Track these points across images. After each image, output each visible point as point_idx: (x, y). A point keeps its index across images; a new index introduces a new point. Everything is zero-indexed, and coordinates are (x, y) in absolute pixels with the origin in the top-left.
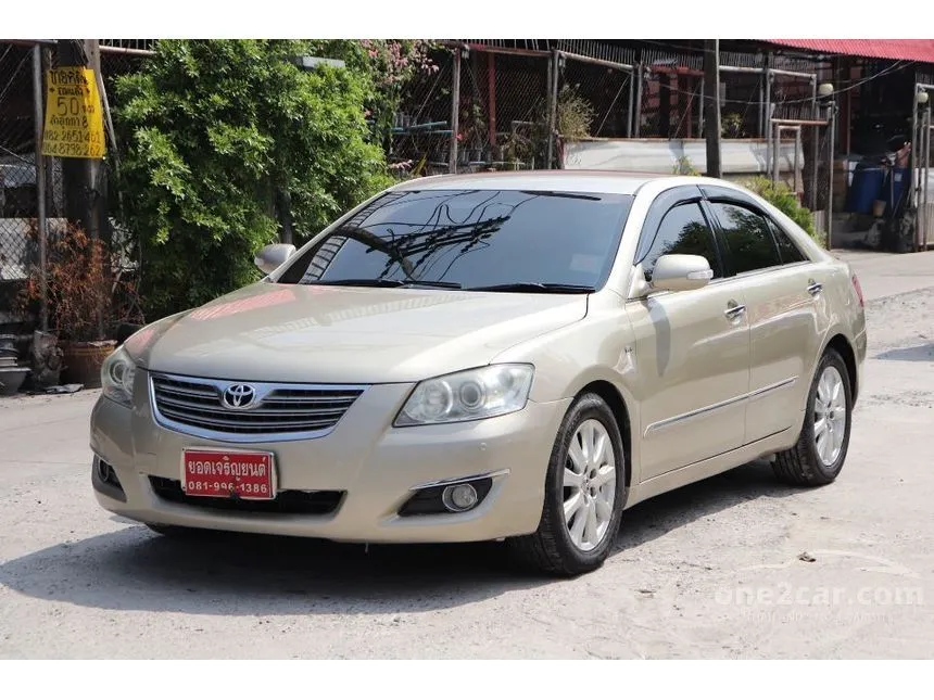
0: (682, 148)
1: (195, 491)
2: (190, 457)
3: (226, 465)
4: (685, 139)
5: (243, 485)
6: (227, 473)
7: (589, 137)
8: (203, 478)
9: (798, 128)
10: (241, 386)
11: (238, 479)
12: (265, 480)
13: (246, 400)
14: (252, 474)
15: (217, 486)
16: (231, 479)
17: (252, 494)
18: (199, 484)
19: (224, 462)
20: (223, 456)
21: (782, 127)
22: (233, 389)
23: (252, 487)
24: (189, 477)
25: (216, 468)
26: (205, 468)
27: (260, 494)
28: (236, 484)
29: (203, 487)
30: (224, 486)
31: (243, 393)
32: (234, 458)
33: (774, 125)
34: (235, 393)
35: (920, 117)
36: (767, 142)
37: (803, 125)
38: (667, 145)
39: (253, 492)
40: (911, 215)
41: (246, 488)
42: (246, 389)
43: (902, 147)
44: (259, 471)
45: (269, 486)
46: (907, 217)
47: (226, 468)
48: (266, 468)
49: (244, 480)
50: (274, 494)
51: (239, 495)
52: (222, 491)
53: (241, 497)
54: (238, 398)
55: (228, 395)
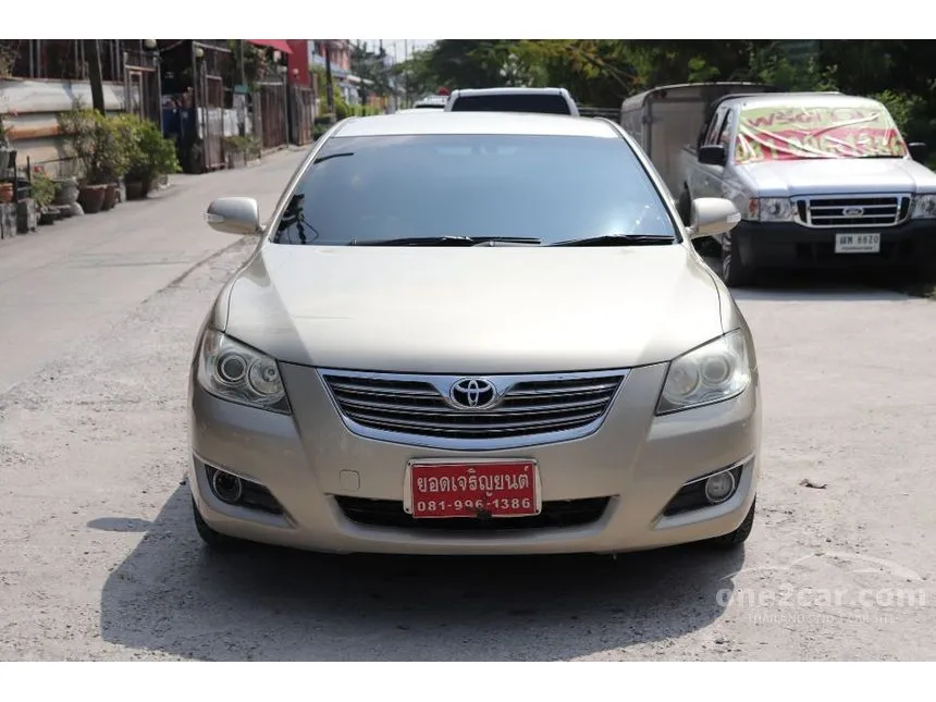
0: (70, 88)
1: (427, 512)
2: (419, 473)
3: (472, 479)
4: (72, 81)
5: (496, 502)
6: (474, 488)
7: (10, 77)
8: (437, 497)
9: (140, 73)
10: (473, 380)
11: (489, 495)
12: (529, 492)
13: (485, 397)
14: (510, 488)
15: (459, 505)
16: (480, 495)
17: (510, 510)
18: (432, 504)
19: (468, 475)
20: (466, 468)
21: (132, 73)
22: (465, 384)
23: (510, 503)
24: (418, 495)
25: (457, 483)
26: (445, 483)
27: (521, 510)
28: (486, 500)
29: (439, 507)
30: (469, 503)
31: (478, 390)
32: (482, 470)
33: (128, 70)
34: (469, 391)
35: (198, 69)
36: (124, 85)
37: (143, 72)
38: (61, 85)
39: (511, 508)
40: (198, 144)
41: (501, 504)
42: (482, 384)
43: (186, 90)
44: (523, 482)
45: (532, 501)
46: (195, 145)
47: (472, 482)
48: (531, 480)
49: (498, 494)
50: (539, 507)
51: (490, 512)
52: (466, 509)
53: (494, 516)
54: (473, 396)
55: (457, 393)
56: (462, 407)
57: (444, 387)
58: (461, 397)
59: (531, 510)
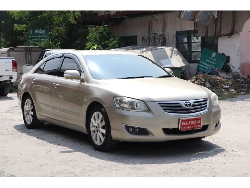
1: (184, 130)
2: (182, 121)
5: (195, 126)
6: (191, 124)
8: (185, 126)
10: (187, 101)
12: (200, 124)
13: (190, 105)
14: (197, 123)
15: (189, 127)
16: (192, 125)
17: (198, 128)
18: (184, 128)
20: (190, 119)
22: (186, 102)
24: (182, 126)
25: (189, 123)
26: (186, 123)
27: (199, 127)
28: (193, 126)
29: (186, 128)
30: (191, 127)
32: (193, 120)
41: (196, 126)
42: (189, 102)
44: (199, 122)
45: (201, 125)
47: (191, 122)
48: (201, 121)
49: (195, 125)
50: (202, 127)
51: (194, 128)
52: (190, 128)
53: (195, 129)
54: (188, 105)
55: (185, 105)
56: (187, 107)
57: (183, 103)
58: (186, 105)
59: (201, 127)
